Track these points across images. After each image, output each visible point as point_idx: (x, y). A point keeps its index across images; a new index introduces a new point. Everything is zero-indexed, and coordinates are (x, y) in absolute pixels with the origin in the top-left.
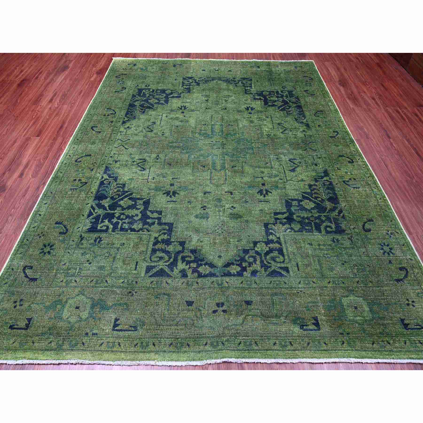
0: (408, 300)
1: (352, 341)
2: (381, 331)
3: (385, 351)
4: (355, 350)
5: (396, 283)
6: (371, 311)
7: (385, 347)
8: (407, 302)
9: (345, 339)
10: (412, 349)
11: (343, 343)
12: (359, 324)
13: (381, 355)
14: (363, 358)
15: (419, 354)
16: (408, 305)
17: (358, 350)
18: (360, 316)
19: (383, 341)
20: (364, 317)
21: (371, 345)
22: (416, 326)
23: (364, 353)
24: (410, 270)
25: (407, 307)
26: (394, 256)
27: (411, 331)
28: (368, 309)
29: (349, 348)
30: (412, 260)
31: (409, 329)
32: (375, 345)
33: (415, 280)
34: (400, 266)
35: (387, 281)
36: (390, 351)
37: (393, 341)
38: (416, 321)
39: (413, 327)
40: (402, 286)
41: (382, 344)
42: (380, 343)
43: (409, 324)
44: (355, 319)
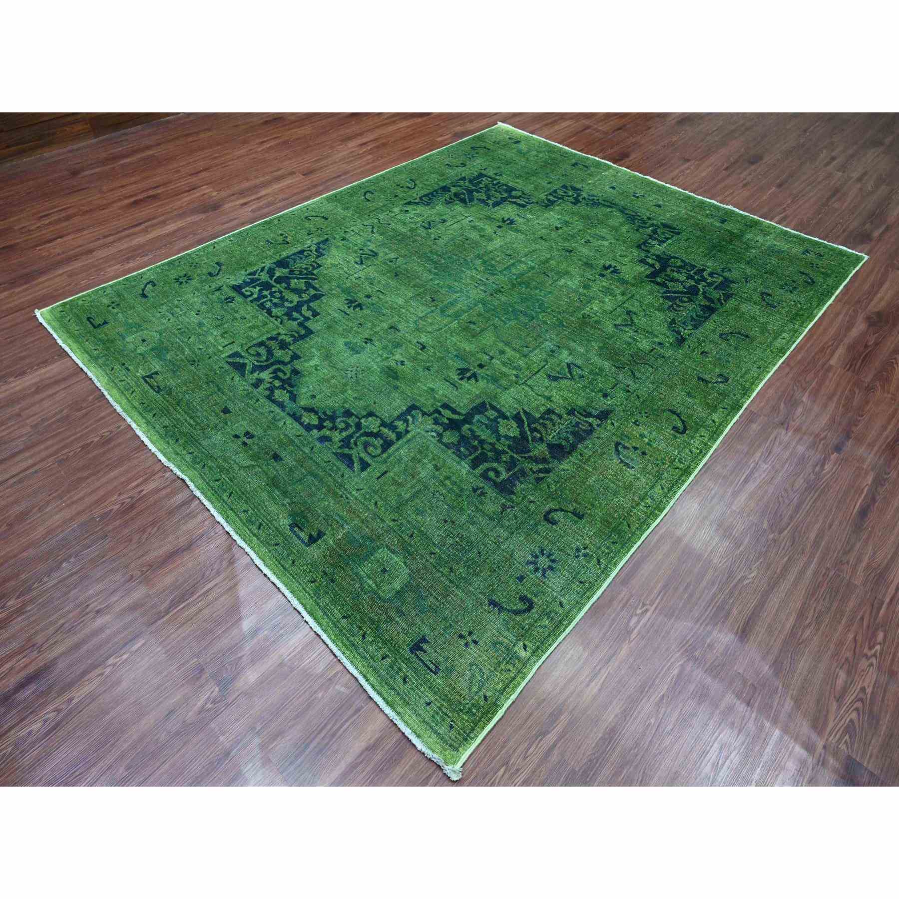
0: (470, 633)
1: (324, 591)
2: (376, 618)
3: (348, 639)
4: (315, 600)
5: (487, 603)
6: (397, 592)
7: (353, 635)
8: (465, 633)
9: (320, 581)
10: (384, 673)
11: (312, 582)
12: (362, 587)
15: (383, 686)
16: (461, 636)
17: (318, 604)
18: (375, 582)
19: (360, 628)
20: (378, 589)
21: (340, 616)
22: (432, 663)
23: (320, 613)
24: (536, 613)
25: (456, 637)
26: (541, 579)
27: (413, 658)
28: (398, 588)
29: (311, 592)
30: (562, 606)
31: (416, 655)
32: (345, 620)
33: (523, 629)
34: (529, 596)
35: (476, 589)
36: (354, 645)
37: (373, 641)
38: (441, 659)
39: (425, 658)
40: (489, 612)
41: (356, 629)
42: (355, 626)
43: (425, 652)
44: (366, 579)
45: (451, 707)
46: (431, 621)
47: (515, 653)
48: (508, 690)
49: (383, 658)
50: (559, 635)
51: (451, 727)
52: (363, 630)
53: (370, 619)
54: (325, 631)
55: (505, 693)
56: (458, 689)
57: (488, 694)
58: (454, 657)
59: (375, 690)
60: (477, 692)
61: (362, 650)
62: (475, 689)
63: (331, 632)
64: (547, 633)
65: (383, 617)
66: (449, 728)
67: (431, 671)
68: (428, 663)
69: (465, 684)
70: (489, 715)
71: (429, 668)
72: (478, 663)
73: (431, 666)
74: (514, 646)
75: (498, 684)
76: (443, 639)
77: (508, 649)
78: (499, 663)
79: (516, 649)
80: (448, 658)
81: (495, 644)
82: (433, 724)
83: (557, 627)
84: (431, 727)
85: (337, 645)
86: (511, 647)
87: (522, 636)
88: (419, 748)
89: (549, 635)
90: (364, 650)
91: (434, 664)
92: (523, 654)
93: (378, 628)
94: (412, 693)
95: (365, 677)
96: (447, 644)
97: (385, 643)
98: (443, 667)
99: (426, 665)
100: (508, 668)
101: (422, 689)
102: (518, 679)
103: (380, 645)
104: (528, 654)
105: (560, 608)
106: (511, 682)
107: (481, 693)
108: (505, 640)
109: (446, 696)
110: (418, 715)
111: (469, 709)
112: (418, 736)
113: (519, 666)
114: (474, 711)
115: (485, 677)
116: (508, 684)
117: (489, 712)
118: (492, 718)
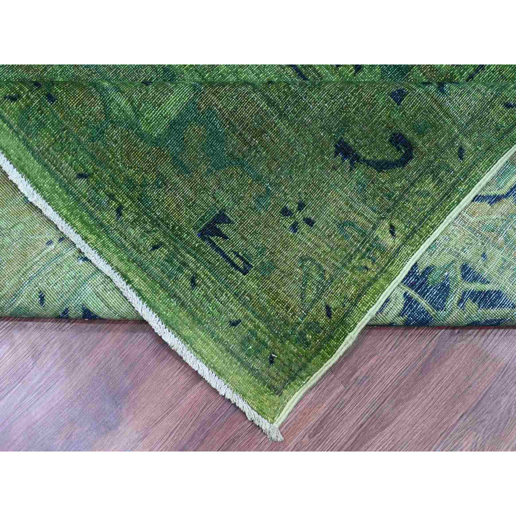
0: (301, 206)
1: (37, 119)
2: (138, 178)
3: (91, 215)
4: (24, 139)
5: (333, 149)
6: (173, 124)
7: (101, 209)
8: (292, 206)
9: (28, 97)
10: (157, 271)
11: (13, 99)
12: (106, 112)
13: (71, 209)
14: (21, 169)
15: (157, 293)
16: (286, 212)
17: (29, 147)
18: (131, 101)
19: (112, 197)
20: (138, 116)
21: (72, 173)
22: (238, 256)
23: (35, 166)
24: (416, 167)
25: (276, 213)
26: (436, 96)
27: (205, 247)
28: (174, 114)
29: (13, 121)
30: (461, 157)
31: (211, 241)
32: (83, 181)
33: (389, 197)
34: (409, 135)
35: (314, 119)
36: (102, 225)
37: (135, 220)
38: (253, 251)
39: (227, 249)
40: (334, 168)
41: (105, 200)
42: (101, 192)
43: (225, 237)
44: (113, 94)
45: (272, 331)
46: (234, 183)
47: (375, 240)
48: (365, 298)
49: (155, 248)
50: (449, 210)
51: (272, 361)
52: (117, 201)
53: (129, 180)
54: (49, 200)
55: (359, 305)
56: (283, 296)
57: (333, 304)
58: (274, 247)
59: (143, 299)
60: (314, 301)
61: (116, 234)
62: (310, 296)
63: (60, 203)
64: (429, 206)
65: (151, 178)
66: (268, 362)
67: (237, 268)
68: (232, 256)
69: (294, 288)
70: (333, 343)
71: (233, 265)
72: (315, 257)
73: (237, 261)
74: (374, 228)
75: (348, 287)
76: (255, 218)
77: (364, 234)
78: (351, 257)
79: (377, 233)
80: (265, 249)
81: (342, 225)
82: (243, 355)
83: (448, 195)
84: (239, 359)
85: (73, 226)
86: (369, 230)
87: (389, 211)
88: (222, 393)
89: (433, 210)
90: (121, 234)
91: (242, 258)
92: (389, 241)
93: (142, 199)
94: (207, 304)
95: (124, 276)
96: (262, 225)
97: (155, 222)
98: (256, 263)
99: (229, 260)
100: (363, 264)
101: (223, 298)
102: (381, 281)
103: (148, 227)
104: (398, 241)
105: (456, 160)
106: (370, 285)
107: (321, 303)
108: (359, 219)
109: (264, 309)
110: (219, 340)
111: (301, 333)
112: (220, 374)
113: (382, 261)
114: (309, 336)
115: (327, 277)
116: (364, 288)
117: (332, 338)
118: (337, 347)
